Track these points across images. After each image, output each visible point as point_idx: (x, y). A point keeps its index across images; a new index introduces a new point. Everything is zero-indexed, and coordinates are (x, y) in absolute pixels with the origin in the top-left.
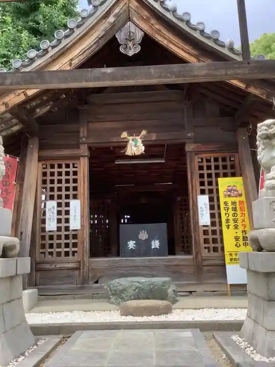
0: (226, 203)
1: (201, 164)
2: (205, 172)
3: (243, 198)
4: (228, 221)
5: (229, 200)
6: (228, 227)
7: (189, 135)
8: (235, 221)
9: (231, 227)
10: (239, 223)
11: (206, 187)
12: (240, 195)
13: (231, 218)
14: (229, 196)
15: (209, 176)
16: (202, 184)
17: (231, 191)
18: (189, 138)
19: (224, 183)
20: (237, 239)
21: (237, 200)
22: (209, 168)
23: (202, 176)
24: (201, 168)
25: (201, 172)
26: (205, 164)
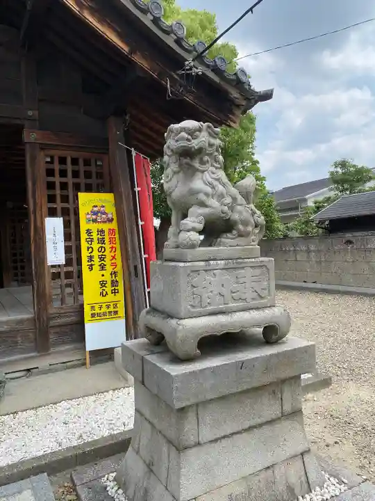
0: (89, 232)
1: (50, 166)
2: (57, 180)
3: (114, 225)
4: (91, 258)
5: (94, 227)
6: (91, 267)
7: (30, 113)
8: (102, 258)
9: (96, 267)
10: (108, 262)
11: (59, 205)
12: (111, 220)
13: (96, 254)
14: (95, 221)
15: (64, 186)
16: (51, 199)
17: (96, 214)
18: (30, 119)
19: (87, 201)
20: (103, 284)
21: (106, 227)
22: (63, 173)
23: (51, 186)
24: (50, 173)
25: (51, 179)
26: (57, 167)
